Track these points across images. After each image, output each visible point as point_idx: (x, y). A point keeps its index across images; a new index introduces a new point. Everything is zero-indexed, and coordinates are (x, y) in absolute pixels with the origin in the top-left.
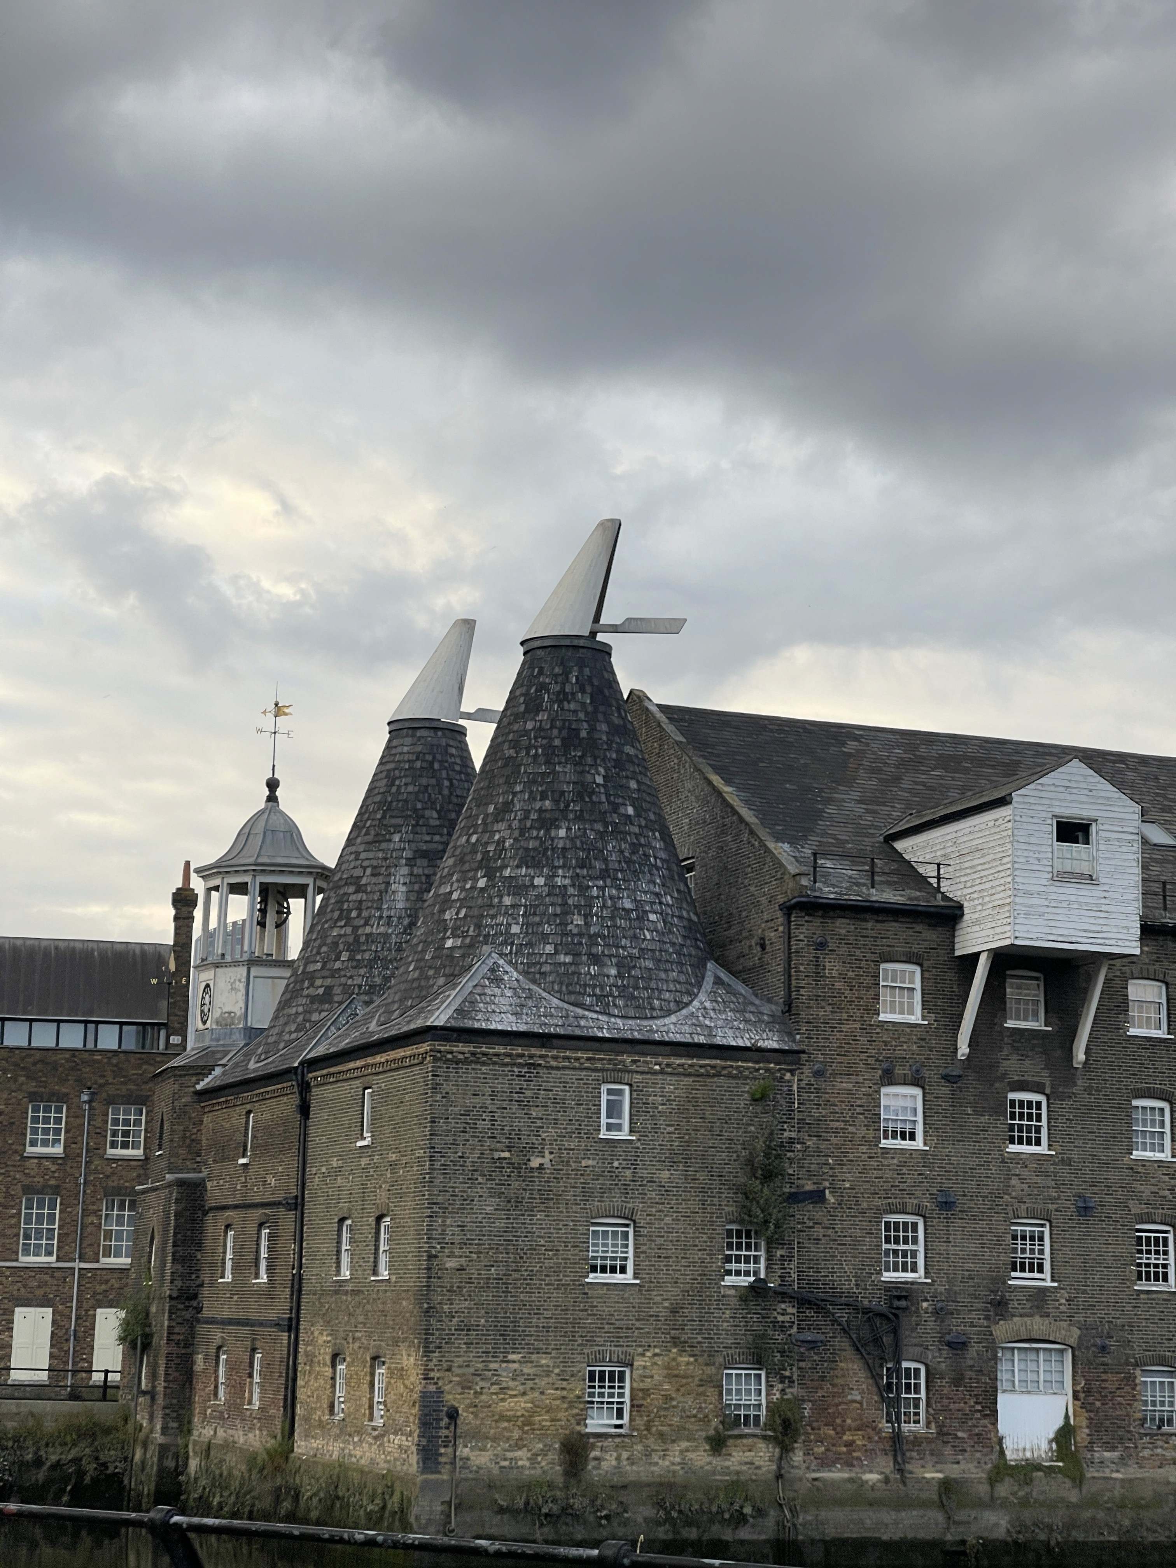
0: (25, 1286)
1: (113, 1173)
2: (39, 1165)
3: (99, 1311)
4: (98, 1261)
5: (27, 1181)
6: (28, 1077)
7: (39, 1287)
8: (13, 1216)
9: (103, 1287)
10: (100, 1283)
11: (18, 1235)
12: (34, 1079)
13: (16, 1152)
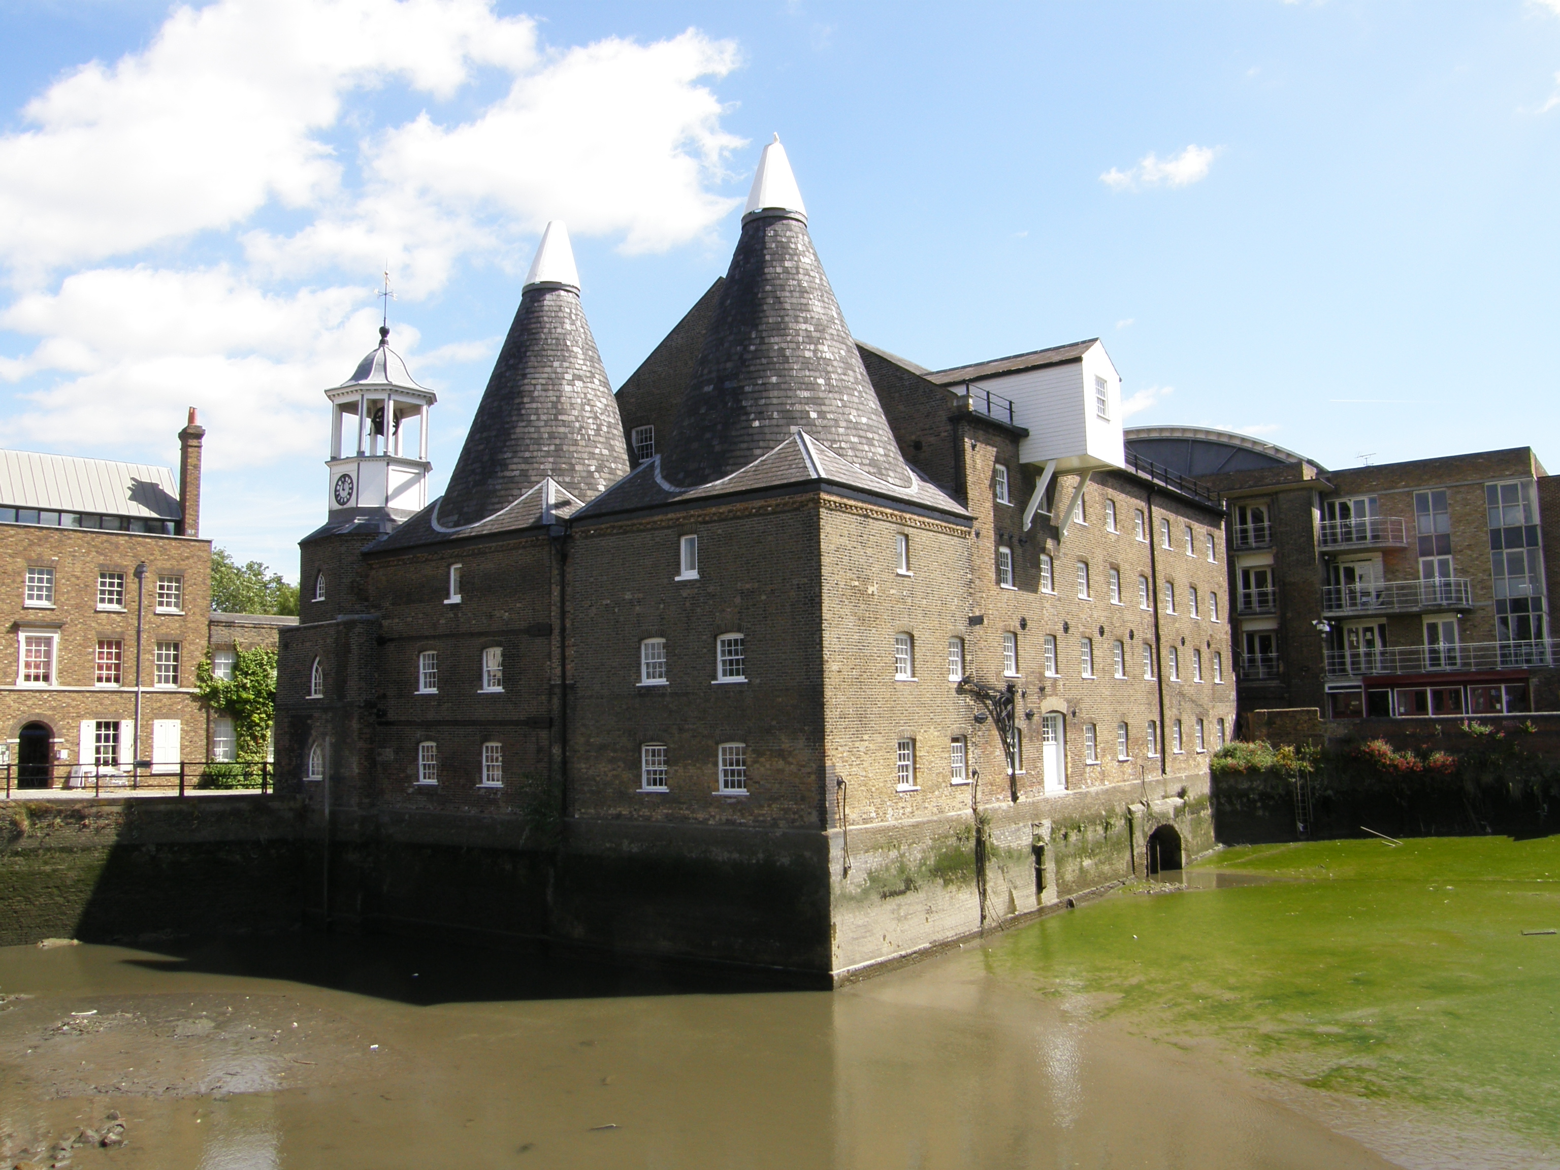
0: (101, 704)
1: (162, 624)
2: (108, 618)
3: (156, 721)
4: (153, 686)
5: (100, 628)
6: (97, 552)
7: (112, 704)
8: (89, 654)
9: (159, 704)
10: (156, 702)
11: (94, 667)
12: (101, 554)
13: (90, 607)
